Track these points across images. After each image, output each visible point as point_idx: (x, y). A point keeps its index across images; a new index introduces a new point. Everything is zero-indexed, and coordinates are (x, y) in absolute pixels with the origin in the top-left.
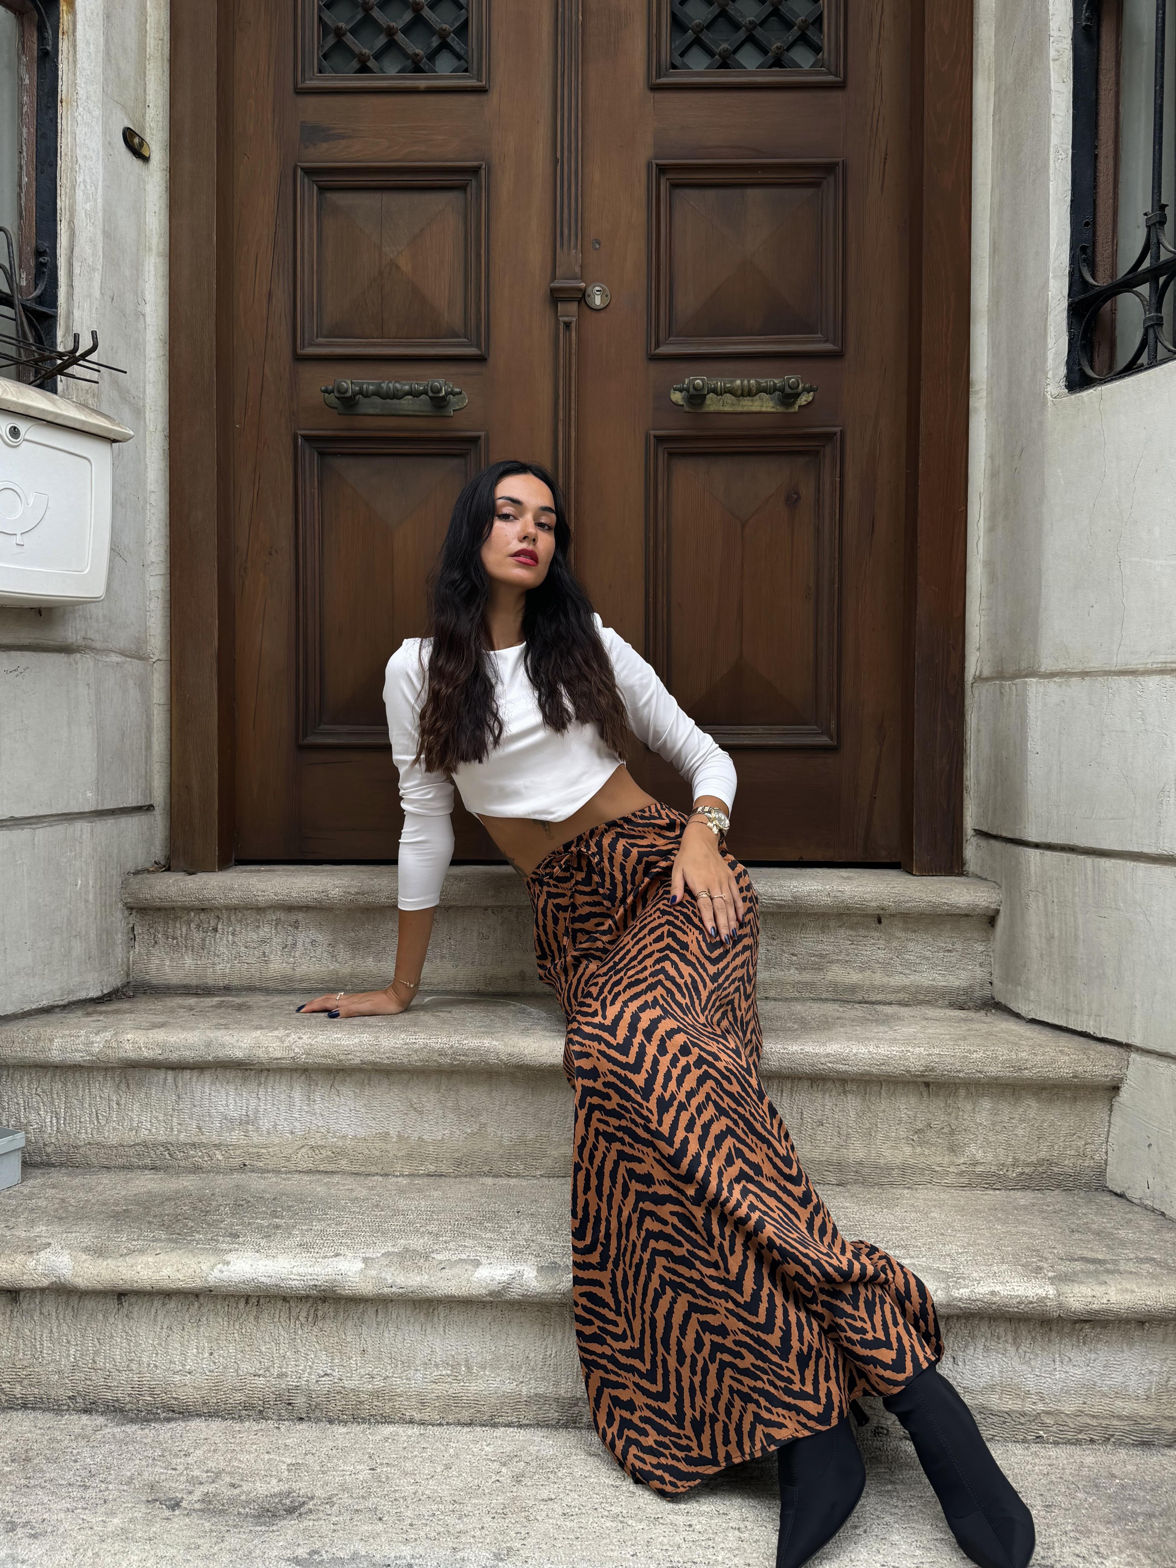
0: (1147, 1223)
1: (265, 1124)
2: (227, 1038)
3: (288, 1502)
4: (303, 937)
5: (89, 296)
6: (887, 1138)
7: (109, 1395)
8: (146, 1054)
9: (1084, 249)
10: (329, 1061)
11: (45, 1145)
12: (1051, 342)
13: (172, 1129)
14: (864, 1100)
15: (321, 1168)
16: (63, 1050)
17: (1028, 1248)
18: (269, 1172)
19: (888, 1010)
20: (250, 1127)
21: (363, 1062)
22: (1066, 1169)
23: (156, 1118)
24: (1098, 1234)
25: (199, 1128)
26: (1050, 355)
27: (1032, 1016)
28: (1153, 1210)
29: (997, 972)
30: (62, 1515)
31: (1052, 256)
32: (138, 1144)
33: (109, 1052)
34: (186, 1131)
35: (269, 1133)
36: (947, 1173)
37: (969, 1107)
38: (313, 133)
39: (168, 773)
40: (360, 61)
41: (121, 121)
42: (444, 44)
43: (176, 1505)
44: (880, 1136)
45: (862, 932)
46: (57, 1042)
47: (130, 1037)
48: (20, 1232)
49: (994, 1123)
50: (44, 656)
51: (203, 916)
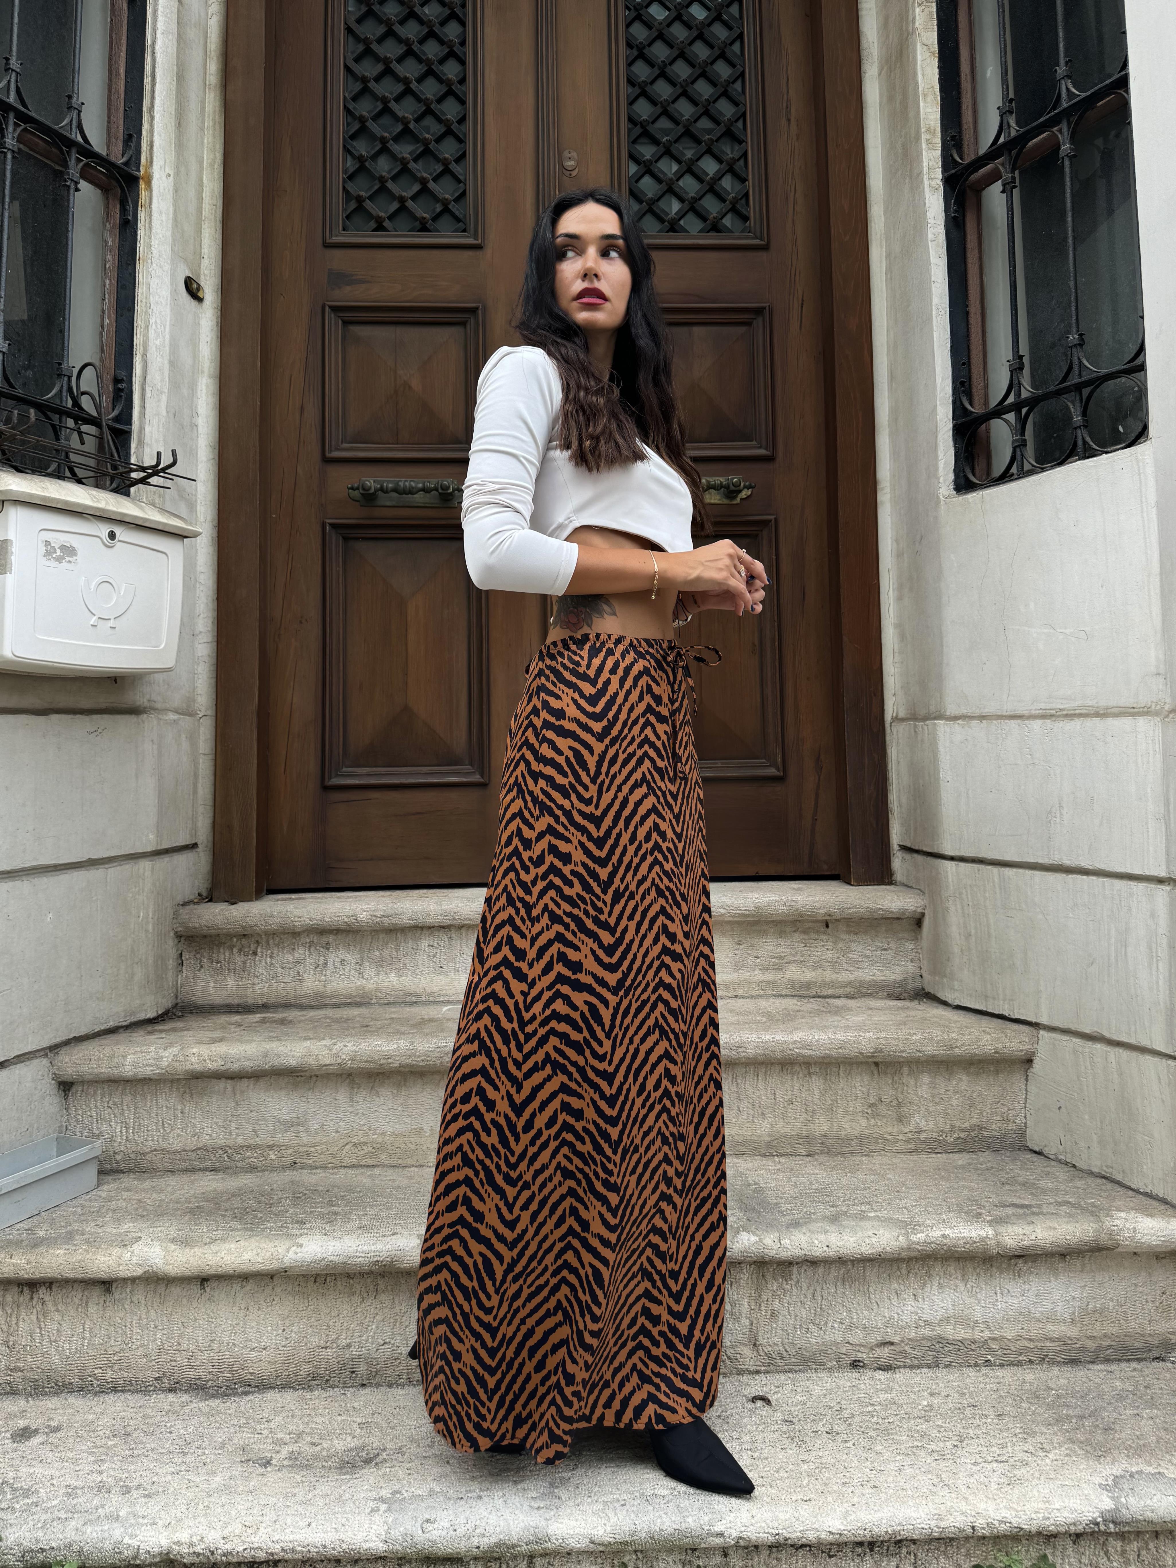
0: (1061, 1173)
1: (314, 1125)
2: (281, 1048)
3: (363, 1454)
4: (334, 958)
5: (158, 414)
6: (846, 1112)
8: (210, 1066)
9: (962, 384)
10: (372, 1066)
11: (115, 1153)
13: (230, 1133)
14: (826, 1080)
15: (364, 1163)
16: (135, 1065)
17: (969, 1199)
18: (316, 1168)
19: (838, 1002)
20: (301, 1129)
21: (401, 1066)
22: (994, 1133)
23: (216, 1123)
24: (1024, 1185)
25: (254, 1131)
26: (940, 465)
27: (957, 1003)
28: (1066, 1163)
29: (925, 967)
30: (169, 1478)
31: (937, 389)
32: (200, 1149)
33: (177, 1065)
34: (243, 1134)
35: (317, 1133)
36: (897, 1141)
37: (912, 1083)
38: (339, 278)
39: (212, 814)
40: (377, 221)
41: (184, 272)
42: (446, 210)
43: (267, 1463)
44: (840, 1111)
45: (813, 936)
46: (130, 1059)
47: (195, 1050)
48: (111, 1229)
49: (933, 1096)
50: (118, 717)
51: (244, 941)
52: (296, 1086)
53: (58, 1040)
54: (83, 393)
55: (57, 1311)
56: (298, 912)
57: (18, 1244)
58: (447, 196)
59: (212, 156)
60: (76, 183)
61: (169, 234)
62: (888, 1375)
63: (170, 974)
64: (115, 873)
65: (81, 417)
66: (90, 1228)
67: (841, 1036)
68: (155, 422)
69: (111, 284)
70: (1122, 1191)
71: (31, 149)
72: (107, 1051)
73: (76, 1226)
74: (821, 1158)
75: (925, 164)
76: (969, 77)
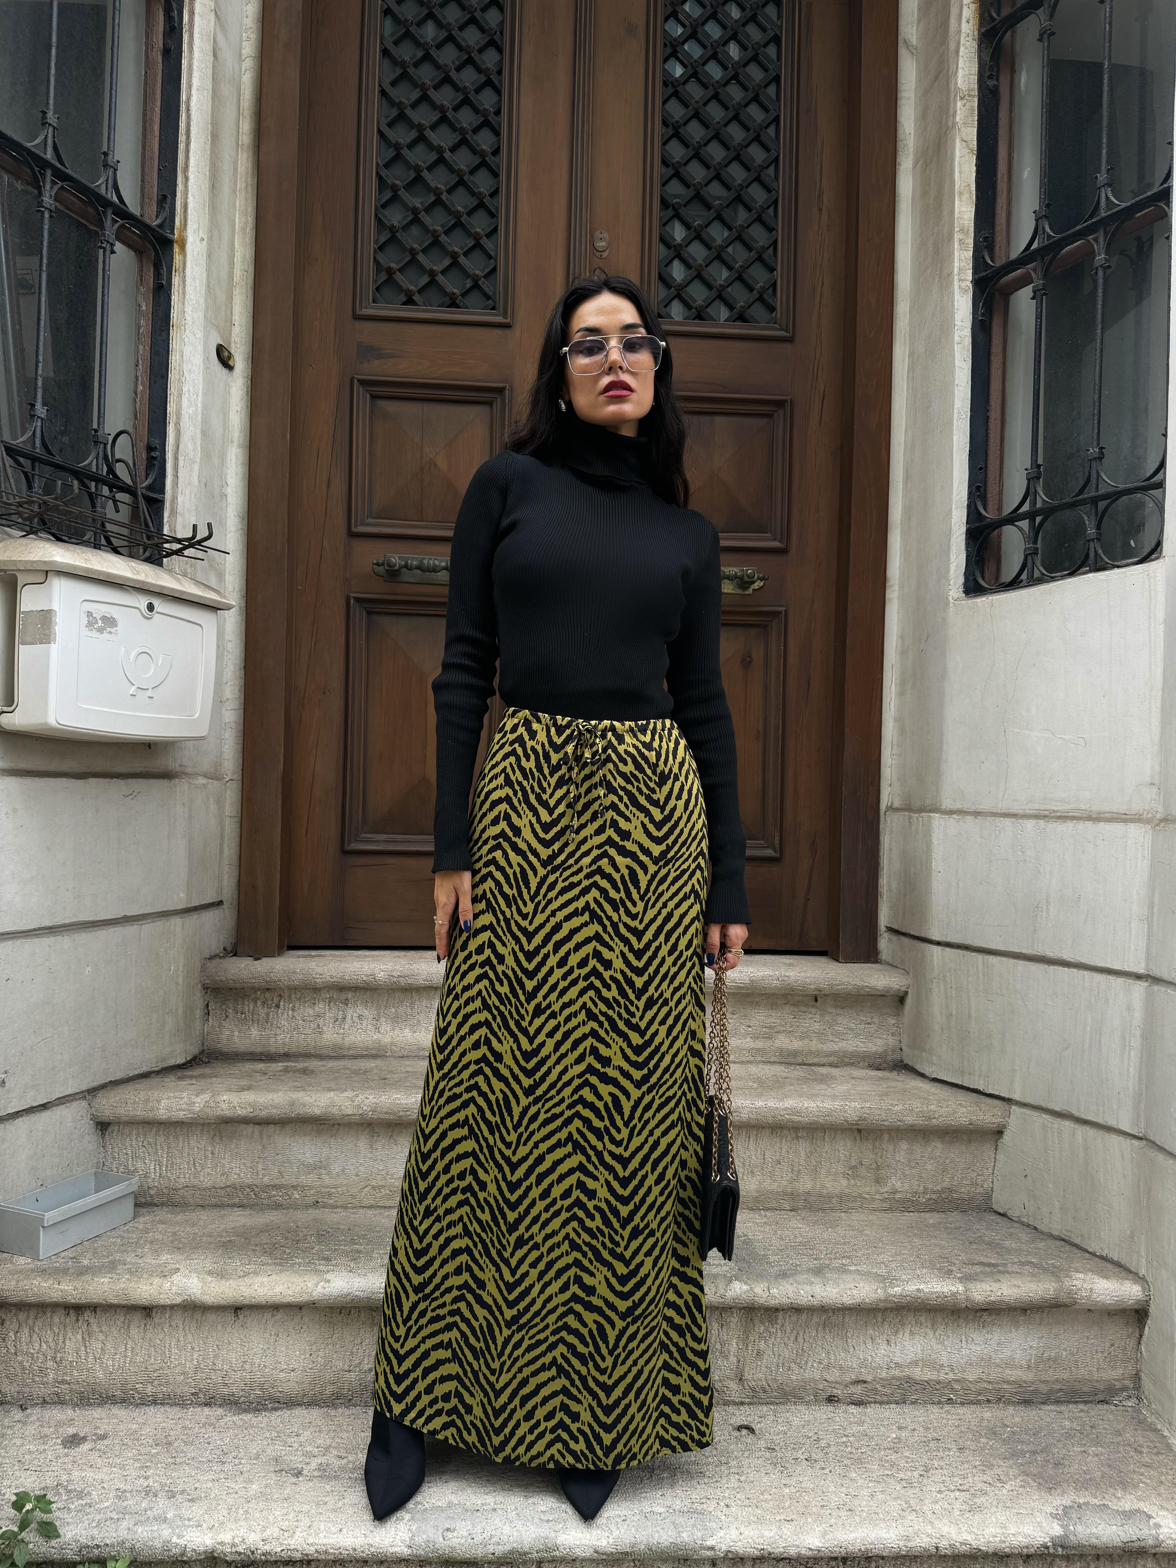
0: (1024, 1235)
1: (336, 1168)
2: (307, 1098)
4: (352, 1012)
5: (190, 484)
6: (829, 1173)
7: (226, 1391)
8: (239, 1112)
9: (978, 485)
10: (392, 1117)
11: (149, 1188)
12: (953, 557)
13: (257, 1174)
14: (812, 1143)
16: (169, 1109)
17: (940, 1256)
18: (337, 1207)
19: (824, 1070)
20: (323, 1171)
22: (963, 1195)
23: (244, 1164)
24: (990, 1245)
25: (280, 1172)
26: (952, 567)
27: (934, 1076)
28: (1028, 1226)
29: (905, 1040)
30: (210, 1485)
31: (953, 492)
32: (228, 1187)
33: (208, 1110)
34: (270, 1175)
35: (338, 1176)
36: (874, 1200)
37: (891, 1148)
38: (367, 352)
39: (237, 874)
40: (406, 295)
41: (215, 340)
42: (476, 286)
43: (299, 1474)
44: (823, 1171)
45: (802, 1008)
46: (164, 1103)
47: (225, 1098)
48: (150, 1260)
49: (909, 1161)
50: (152, 781)
51: (267, 995)
52: (319, 1133)
53: (96, 1084)
54: (118, 461)
55: (101, 1332)
56: (319, 970)
57: (65, 1271)
58: (478, 272)
59: (243, 220)
60: (112, 245)
61: (202, 300)
62: (860, 1409)
63: (198, 1023)
64: (148, 929)
65: (116, 485)
66: (130, 1258)
67: (828, 1105)
68: (187, 492)
69: (144, 350)
70: (1080, 1253)
71: (67, 208)
72: (142, 1095)
73: (117, 1256)
74: (804, 1213)
75: (956, 264)
76: (1006, 177)
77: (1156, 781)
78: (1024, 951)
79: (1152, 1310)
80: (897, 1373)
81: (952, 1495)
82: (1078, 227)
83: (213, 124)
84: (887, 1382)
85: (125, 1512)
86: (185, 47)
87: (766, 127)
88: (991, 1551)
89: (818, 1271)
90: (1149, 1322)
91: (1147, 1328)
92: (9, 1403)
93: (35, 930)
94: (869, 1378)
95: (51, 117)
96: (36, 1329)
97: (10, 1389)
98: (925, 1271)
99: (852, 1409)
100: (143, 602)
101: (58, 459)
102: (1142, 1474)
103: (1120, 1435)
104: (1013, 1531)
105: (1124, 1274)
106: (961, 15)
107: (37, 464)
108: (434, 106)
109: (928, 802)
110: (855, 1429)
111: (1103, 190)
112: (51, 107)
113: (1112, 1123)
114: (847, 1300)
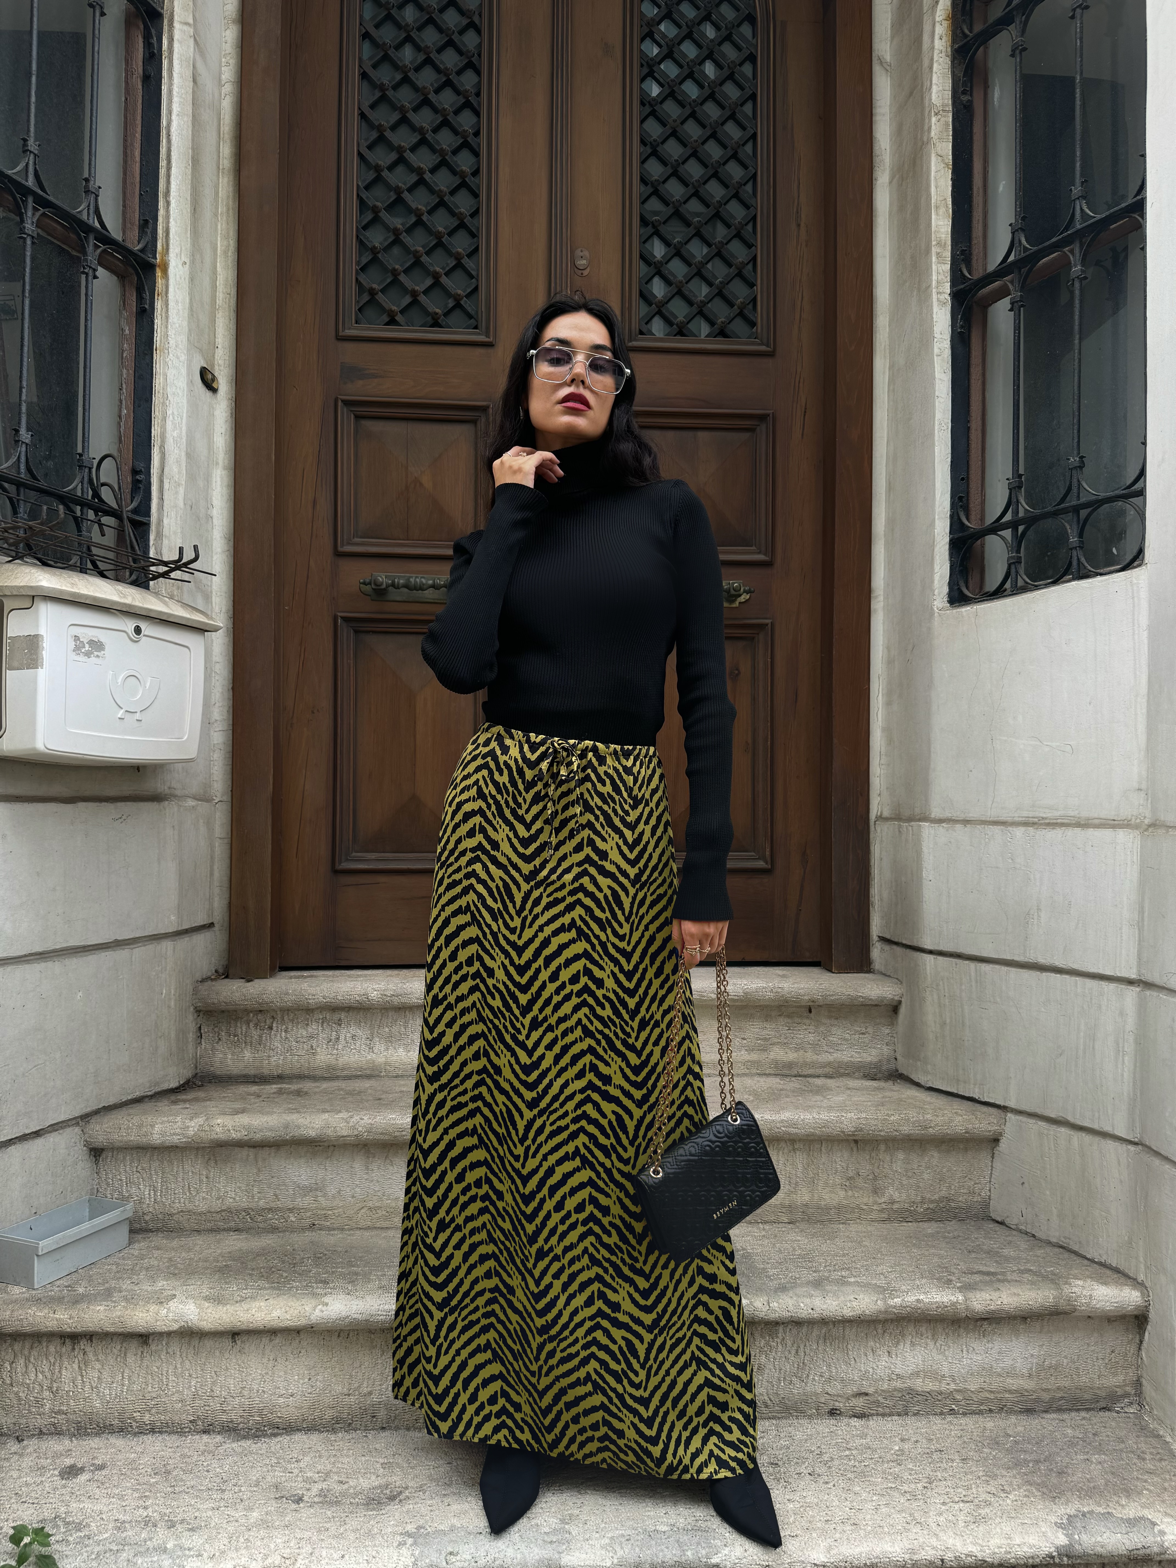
0: (1023, 1243)
1: (332, 1190)
2: (301, 1120)
3: (388, 1492)
4: (345, 1033)
5: (176, 506)
6: (826, 1184)
7: (224, 1417)
8: (234, 1136)
9: (960, 496)
10: (387, 1137)
11: (144, 1214)
12: (937, 568)
13: (253, 1197)
14: (809, 1155)
15: (378, 1225)
16: (163, 1134)
17: (939, 1266)
18: (334, 1229)
19: (819, 1082)
20: (319, 1194)
22: (961, 1204)
23: (240, 1188)
24: (989, 1253)
25: (276, 1195)
26: (937, 577)
27: (930, 1084)
28: (1026, 1233)
29: (900, 1049)
30: (210, 1513)
31: (937, 503)
32: (224, 1211)
33: (202, 1134)
36: (872, 1210)
37: (888, 1158)
38: (351, 372)
39: (227, 896)
40: (389, 315)
41: (199, 362)
42: (458, 305)
43: (299, 1500)
44: (821, 1183)
45: (797, 1020)
46: (158, 1127)
47: (219, 1121)
48: (146, 1287)
49: (907, 1171)
50: (142, 805)
51: (260, 1016)
52: (314, 1155)
53: (89, 1110)
54: (103, 485)
55: (98, 1360)
56: (312, 990)
57: (60, 1300)
58: (459, 292)
59: (225, 243)
60: (95, 270)
61: (185, 324)
62: (862, 1422)
63: (191, 1047)
64: (139, 952)
65: (102, 509)
66: (126, 1285)
67: (824, 1116)
68: (173, 514)
69: (128, 374)
70: (1078, 1260)
71: (49, 234)
72: (136, 1120)
73: (113, 1283)
74: (803, 1226)
75: (934, 277)
76: (981, 191)
77: (1144, 786)
78: (1016, 958)
79: (1152, 1315)
80: (898, 1384)
81: (957, 1506)
82: (1054, 240)
83: (193, 149)
84: (889, 1394)
85: (124, 1543)
86: (165, 73)
87: (744, 145)
88: (996, 1562)
89: (818, 1284)
90: (1149, 1327)
91: (1147, 1334)
92: (5, 1435)
93: (25, 956)
94: (871, 1390)
95: (32, 145)
96: (32, 1360)
97: (7, 1421)
98: (924, 1281)
99: (855, 1422)
100: (129, 625)
101: (43, 484)
102: (1146, 1481)
103: (1123, 1442)
104: (1018, 1542)
105: (1123, 1280)
106: (933, 32)
107: (22, 490)
108: (413, 128)
109: (917, 811)
110: (858, 1442)
111: (1077, 202)
112: (32, 134)
113: (1107, 1128)
114: (848, 1313)
